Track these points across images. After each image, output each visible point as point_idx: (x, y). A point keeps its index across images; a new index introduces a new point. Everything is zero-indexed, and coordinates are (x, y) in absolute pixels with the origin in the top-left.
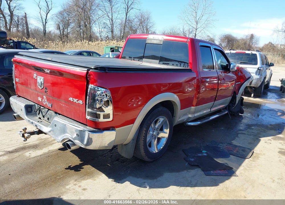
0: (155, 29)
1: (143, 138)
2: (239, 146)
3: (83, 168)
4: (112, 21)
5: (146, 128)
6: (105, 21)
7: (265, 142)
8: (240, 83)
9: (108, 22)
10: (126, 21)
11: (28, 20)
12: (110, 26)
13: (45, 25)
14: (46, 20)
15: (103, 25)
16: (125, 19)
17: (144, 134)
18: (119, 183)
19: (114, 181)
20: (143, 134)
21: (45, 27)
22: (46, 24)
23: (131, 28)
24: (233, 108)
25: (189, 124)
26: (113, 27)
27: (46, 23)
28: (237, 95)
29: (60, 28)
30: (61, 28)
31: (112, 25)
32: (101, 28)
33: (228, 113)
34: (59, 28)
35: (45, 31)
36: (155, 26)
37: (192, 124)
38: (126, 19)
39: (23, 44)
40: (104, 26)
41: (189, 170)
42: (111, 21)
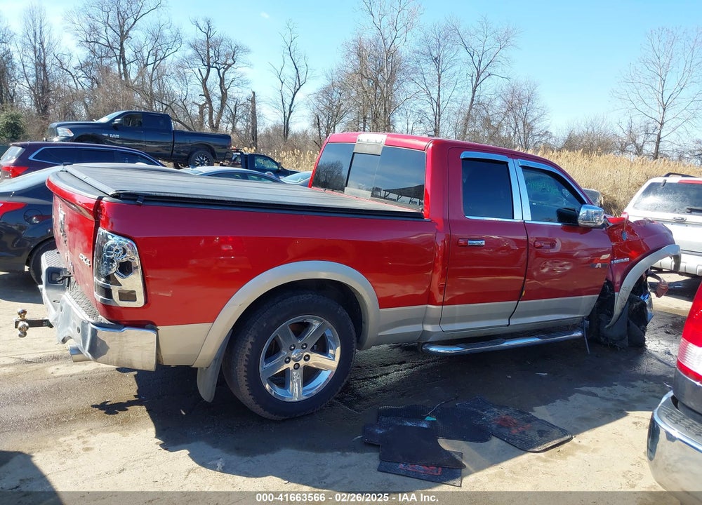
0: (545, 123)
1: (246, 360)
2: (542, 420)
3: (127, 410)
4: (438, 105)
5: (255, 337)
6: (421, 107)
7: (635, 423)
8: (627, 259)
9: (429, 110)
10: (471, 106)
11: (257, 107)
12: (432, 118)
13: (289, 117)
14: (291, 106)
15: (417, 116)
16: (470, 101)
17: (249, 349)
18: (166, 449)
19: (161, 445)
20: (247, 350)
21: (288, 120)
22: (290, 114)
23: (487, 121)
24: (607, 326)
25: (433, 349)
26: (439, 120)
27: (291, 112)
28: (616, 293)
29: (319, 124)
30: (324, 123)
31: (438, 115)
32: (411, 122)
33: (583, 337)
34: (317, 124)
35: (288, 130)
36: (546, 117)
37: (442, 351)
38: (472, 100)
39: (260, 161)
40: (419, 119)
41: (348, 452)
42: (435, 105)
